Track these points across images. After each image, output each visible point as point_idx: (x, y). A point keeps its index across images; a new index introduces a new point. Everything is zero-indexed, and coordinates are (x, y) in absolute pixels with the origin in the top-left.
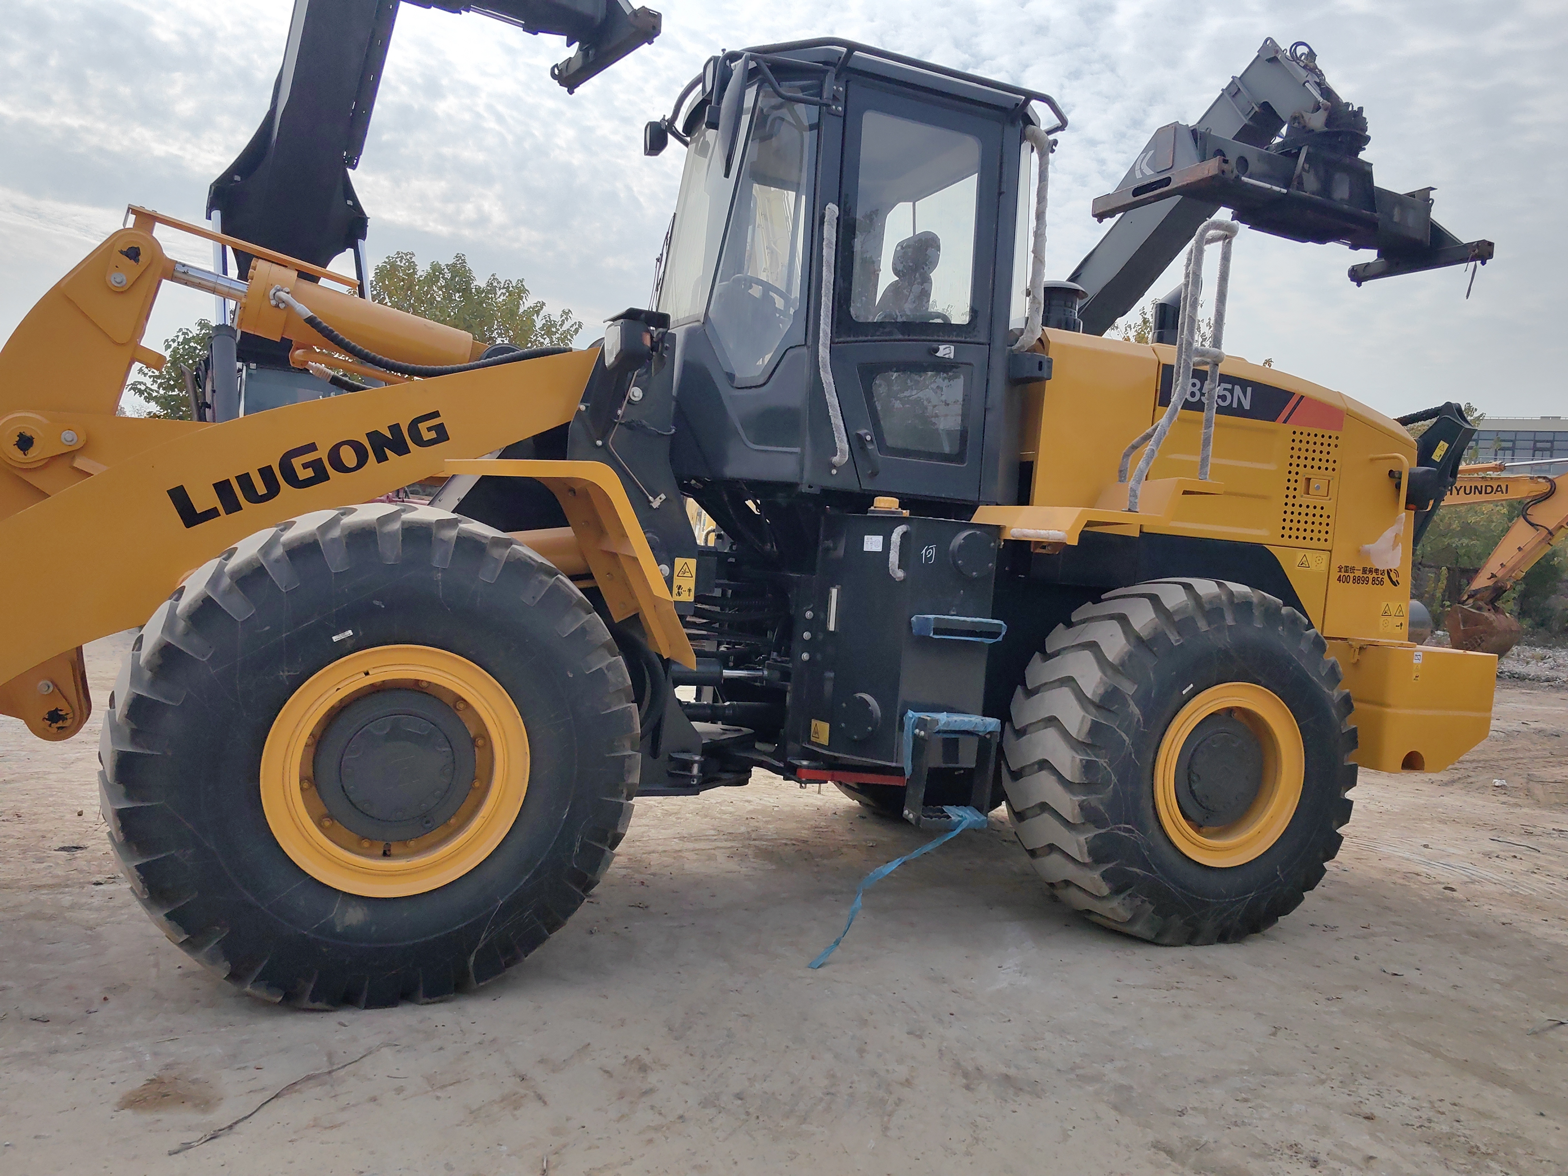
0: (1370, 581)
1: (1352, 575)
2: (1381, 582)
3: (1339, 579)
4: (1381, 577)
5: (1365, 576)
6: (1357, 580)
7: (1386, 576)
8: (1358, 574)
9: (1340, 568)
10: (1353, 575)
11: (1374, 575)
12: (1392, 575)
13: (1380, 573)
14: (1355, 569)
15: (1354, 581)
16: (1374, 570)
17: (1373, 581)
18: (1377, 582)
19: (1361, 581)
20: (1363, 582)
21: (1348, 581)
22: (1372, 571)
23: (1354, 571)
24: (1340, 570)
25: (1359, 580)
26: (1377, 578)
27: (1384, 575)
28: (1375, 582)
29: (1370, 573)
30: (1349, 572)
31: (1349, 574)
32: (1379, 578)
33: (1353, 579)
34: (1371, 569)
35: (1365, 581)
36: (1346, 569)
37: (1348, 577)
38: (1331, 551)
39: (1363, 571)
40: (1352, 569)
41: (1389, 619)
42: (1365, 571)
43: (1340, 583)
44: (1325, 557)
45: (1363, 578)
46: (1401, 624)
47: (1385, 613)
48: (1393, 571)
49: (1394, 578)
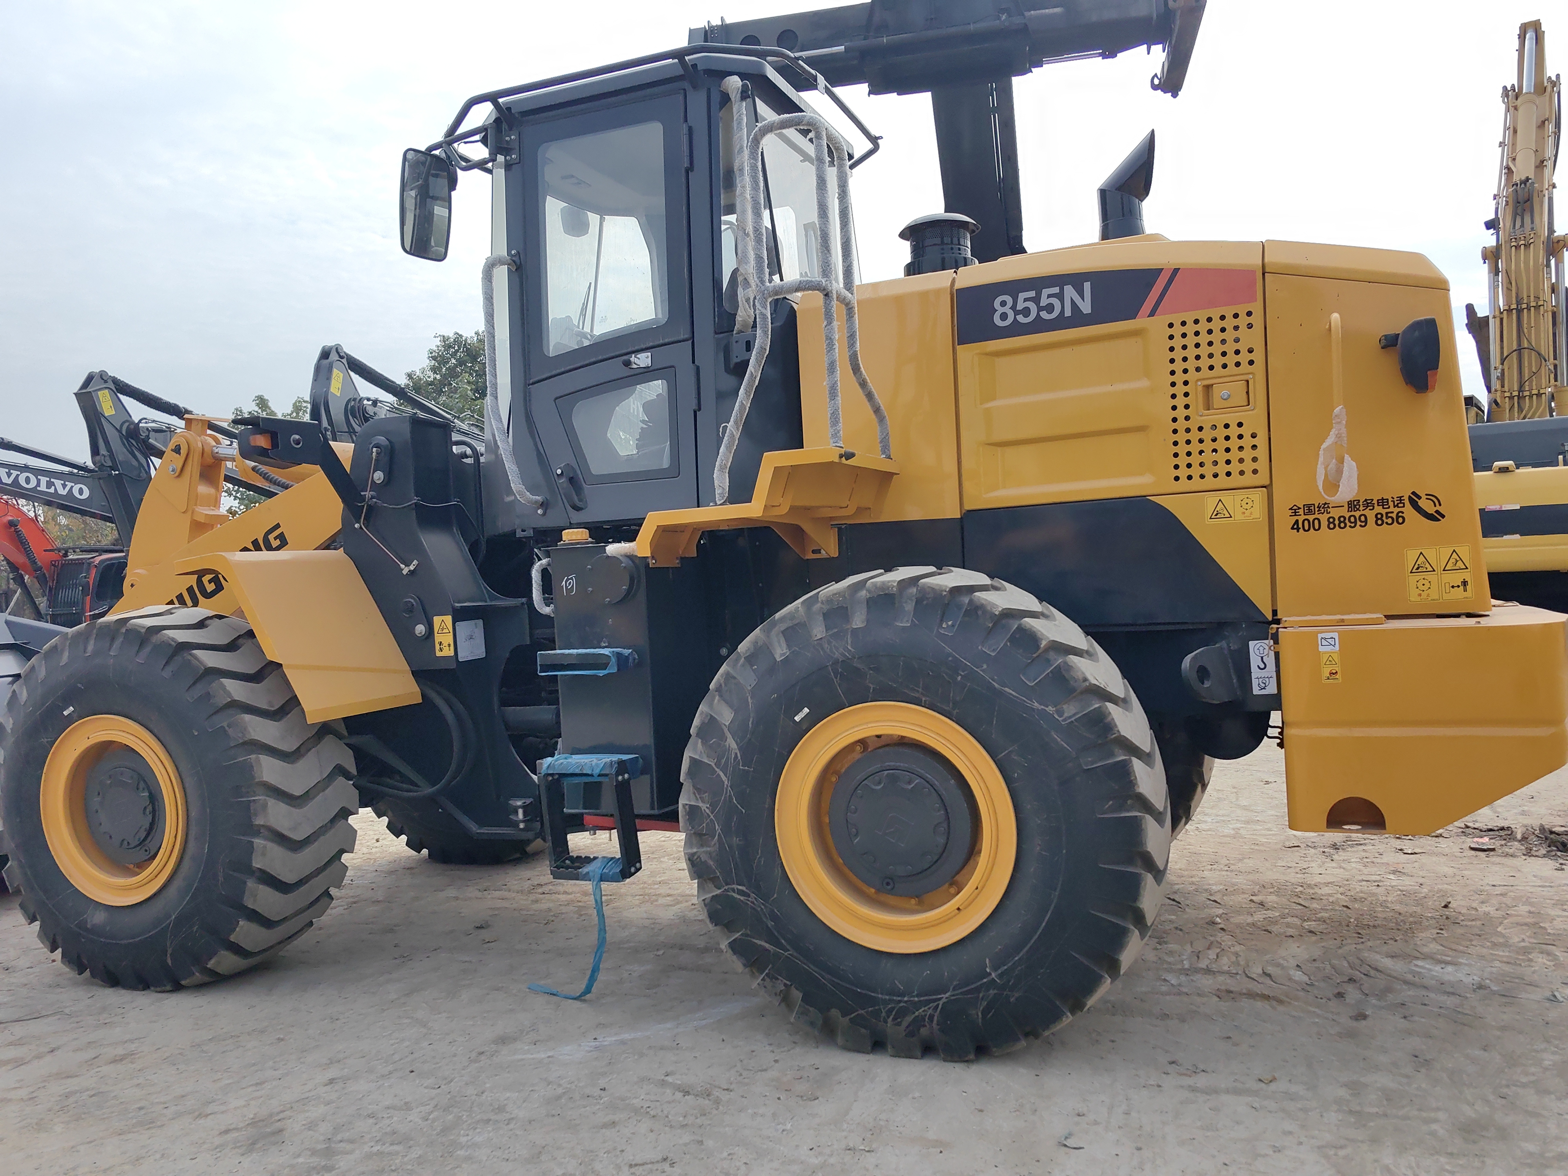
0: (1371, 519)
1: (1324, 518)
2: (1400, 519)
3: (1296, 527)
4: (1397, 510)
5: (1357, 514)
6: (1342, 522)
7: (1408, 509)
8: (1335, 513)
9: (1295, 511)
10: (1327, 516)
11: (1378, 509)
12: (1423, 503)
13: (1391, 504)
14: (1328, 507)
15: (1332, 526)
16: (1375, 502)
17: (1377, 519)
18: (1390, 521)
19: (1348, 524)
20: (1353, 525)
21: (1317, 527)
22: (1370, 503)
23: (1329, 510)
24: (1295, 512)
25: (1344, 522)
26: (1387, 513)
27: (1404, 507)
28: (1385, 521)
29: (1367, 507)
30: (1317, 513)
31: (1316, 516)
32: (1392, 512)
33: (1329, 523)
34: (1366, 500)
35: (1359, 523)
36: (1309, 509)
37: (1316, 522)
38: (1268, 487)
39: (1349, 508)
40: (1323, 508)
41: (1431, 577)
42: (1355, 506)
43: (1301, 530)
44: (1258, 497)
45: (1352, 519)
46: (1465, 583)
47: (1417, 569)
48: (1424, 497)
49: (1430, 509)
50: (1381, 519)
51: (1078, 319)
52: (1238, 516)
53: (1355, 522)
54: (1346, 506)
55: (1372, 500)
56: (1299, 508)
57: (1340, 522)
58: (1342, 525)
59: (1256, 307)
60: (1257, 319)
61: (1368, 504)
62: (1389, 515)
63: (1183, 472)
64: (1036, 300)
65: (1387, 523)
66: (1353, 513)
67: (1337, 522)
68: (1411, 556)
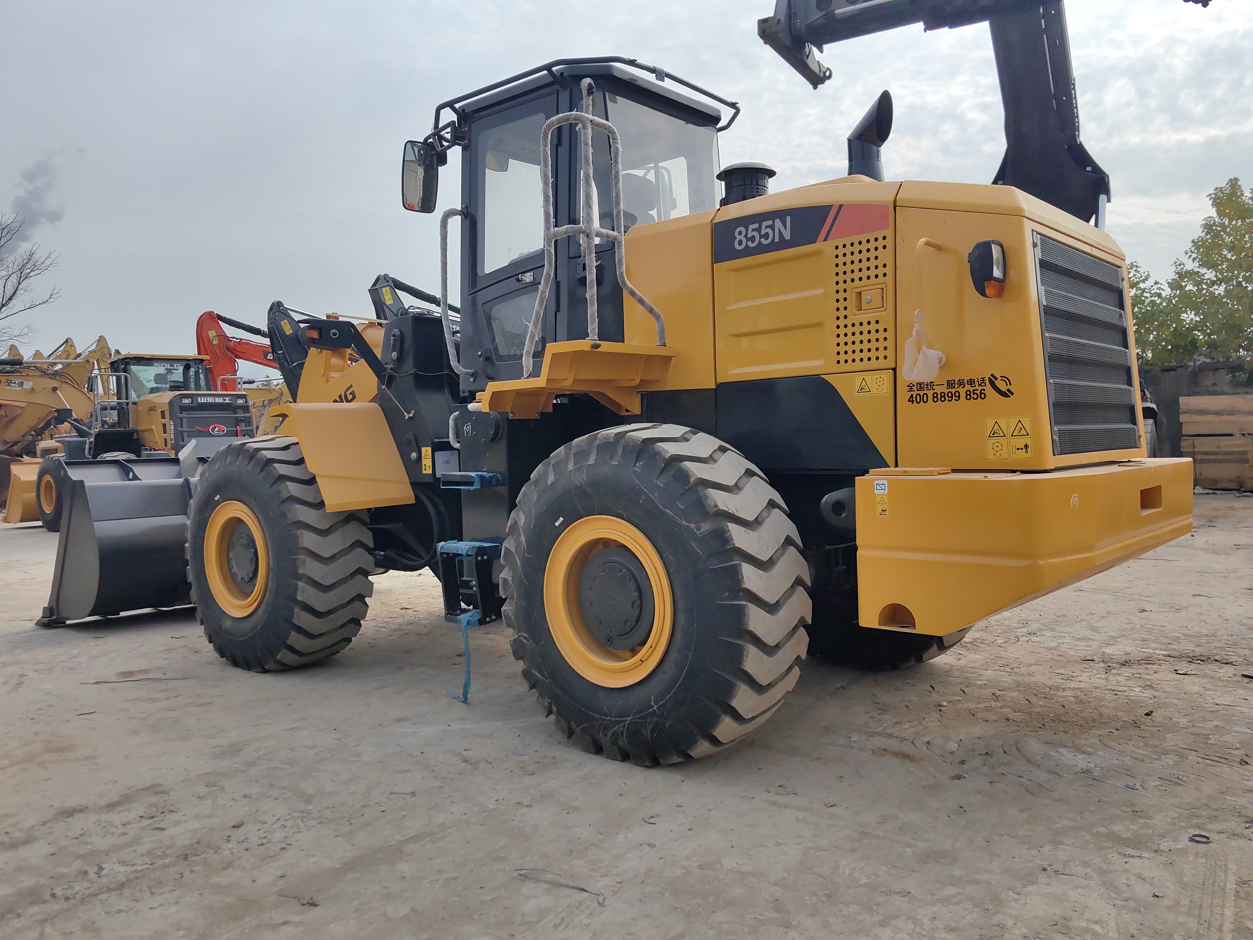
0: (963, 395)
1: (930, 393)
2: (982, 395)
3: (911, 400)
4: (980, 388)
5: (953, 391)
6: (942, 397)
7: (988, 388)
8: (939, 390)
9: (911, 387)
10: (932, 392)
11: (968, 387)
12: (999, 383)
13: (976, 383)
14: (934, 385)
15: (935, 399)
16: (965, 381)
17: (967, 395)
18: (975, 396)
19: (947, 398)
20: (950, 399)
21: (925, 400)
22: (962, 382)
23: (934, 387)
24: (911, 389)
25: (944, 397)
26: (974, 390)
27: (985, 386)
28: (972, 396)
29: (960, 385)
30: (925, 389)
31: (925, 392)
32: (977, 390)
33: (934, 397)
34: (959, 380)
35: (954, 398)
36: (920, 386)
37: (925, 395)
38: (894, 370)
39: (948, 385)
40: (930, 385)
41: (1002, 440)
42: (952, 384)
43: (915, 402)
44: (887, 376)
45: (950, 394)
46: (1026, 446)
47: (993, 434)
48: (999, 378)
49: (1003, 387)
50: (970, 395)
51: (783, 244)
52: (874, 391)
53: (952, 397)
54: (946, 385)
55: (964, 380)
56: (914, 386)
57: (941, 397)
58: (943, 399)
59: (889, 233)
60: (889, 242)
61: (961, 383)
62: (975, 392)
63: (842, 357)
64: (759, 230)
65: (973, 398)
66: (950, 390)
67: (939, 397)
68: (990, 423)
